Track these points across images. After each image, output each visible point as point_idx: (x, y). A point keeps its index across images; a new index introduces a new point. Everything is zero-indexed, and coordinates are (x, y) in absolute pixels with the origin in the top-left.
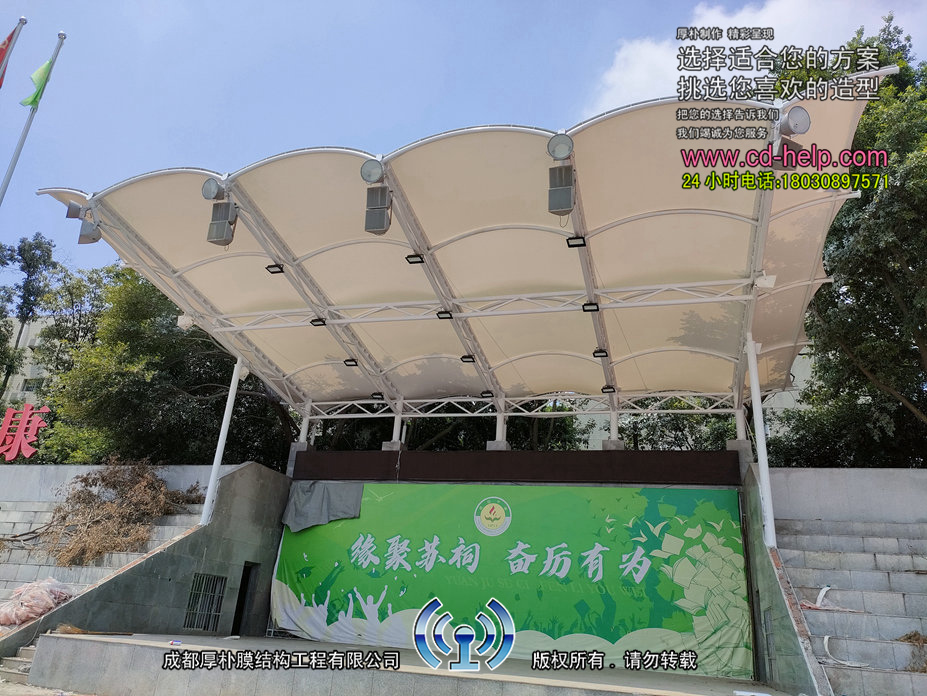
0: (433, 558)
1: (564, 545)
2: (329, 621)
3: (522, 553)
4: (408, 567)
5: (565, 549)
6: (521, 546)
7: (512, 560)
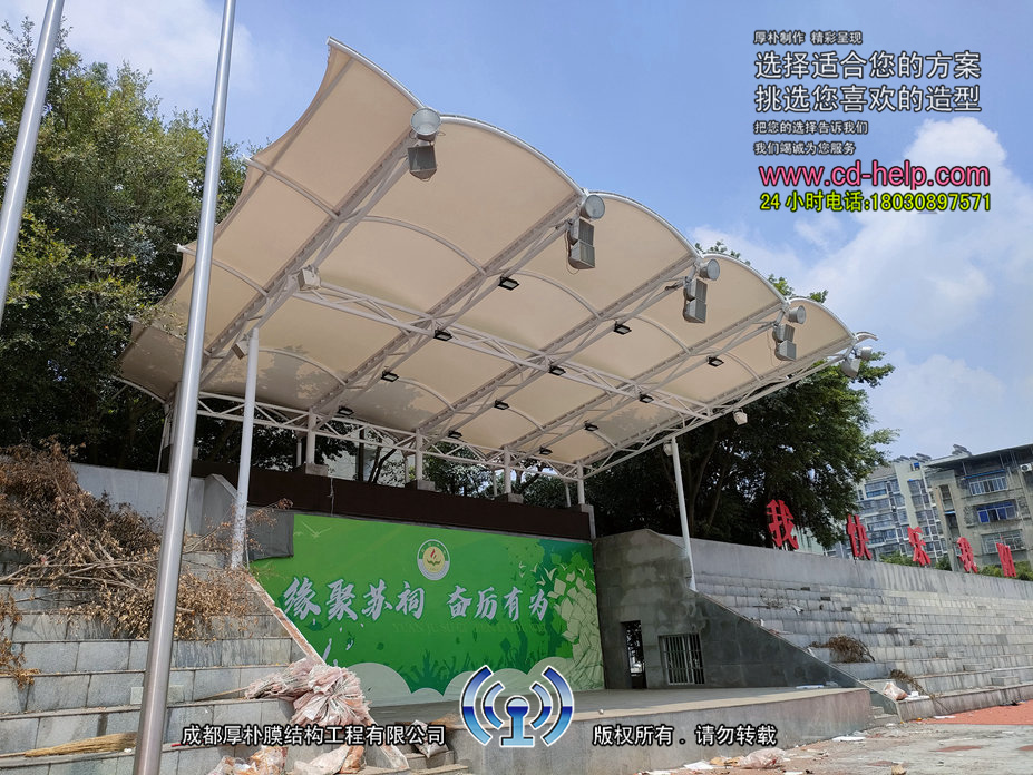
0: (380, 604)
1: (492, 589)
3: (461, 598)
4: (354, 616)
5: (492, 593)
6: (460, 590)
7: (453, 604)
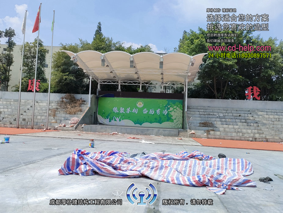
0: (129, 111)
2: (110, 122)
3: (146, 110)
4: (124, 113)
5: (153, 110)
